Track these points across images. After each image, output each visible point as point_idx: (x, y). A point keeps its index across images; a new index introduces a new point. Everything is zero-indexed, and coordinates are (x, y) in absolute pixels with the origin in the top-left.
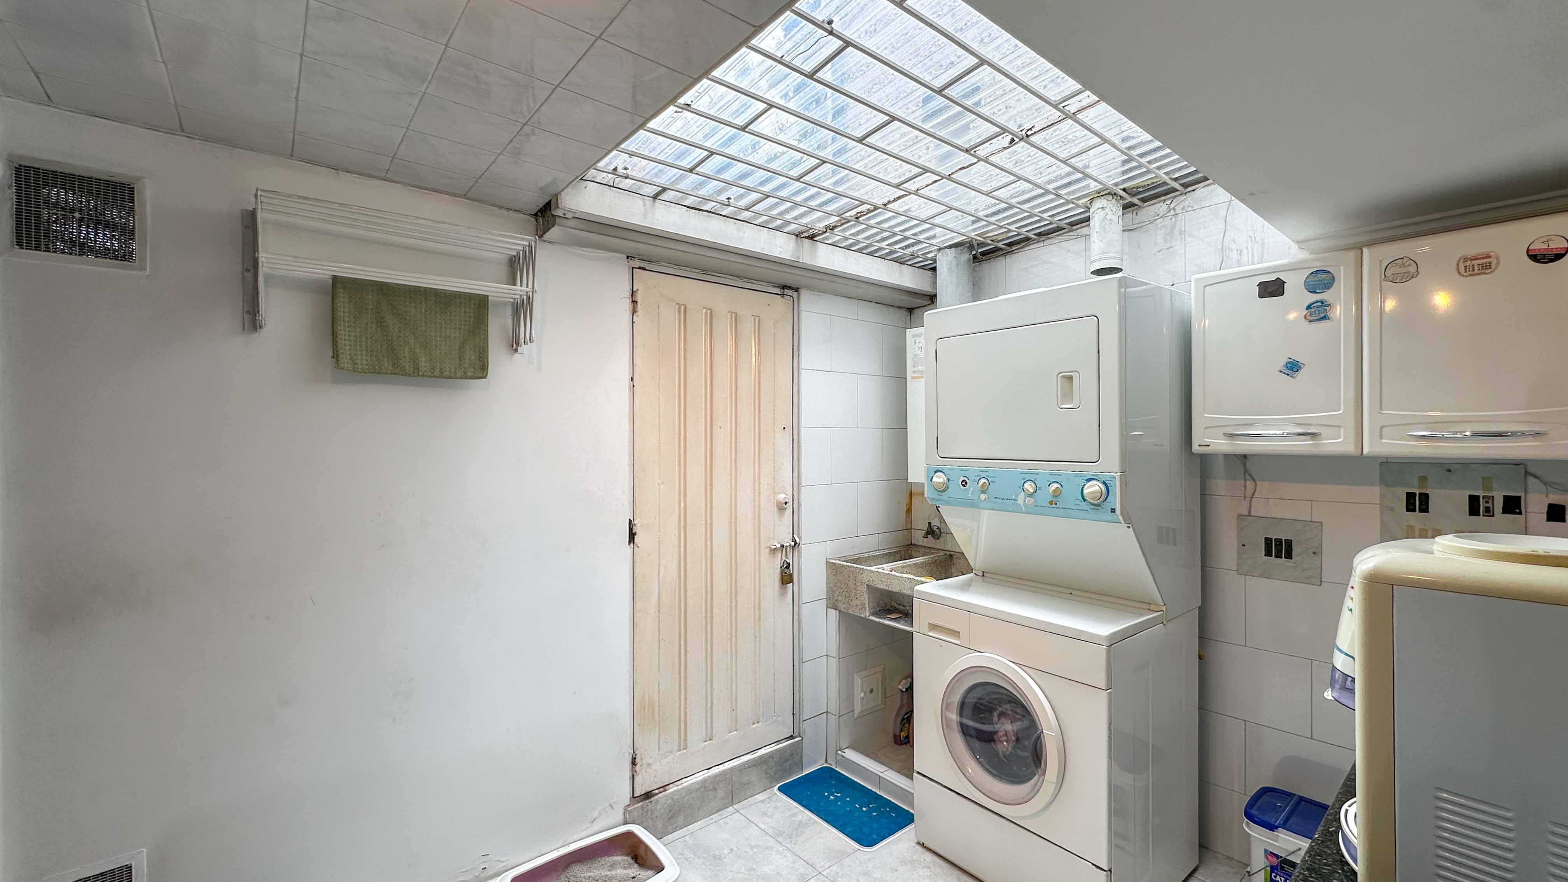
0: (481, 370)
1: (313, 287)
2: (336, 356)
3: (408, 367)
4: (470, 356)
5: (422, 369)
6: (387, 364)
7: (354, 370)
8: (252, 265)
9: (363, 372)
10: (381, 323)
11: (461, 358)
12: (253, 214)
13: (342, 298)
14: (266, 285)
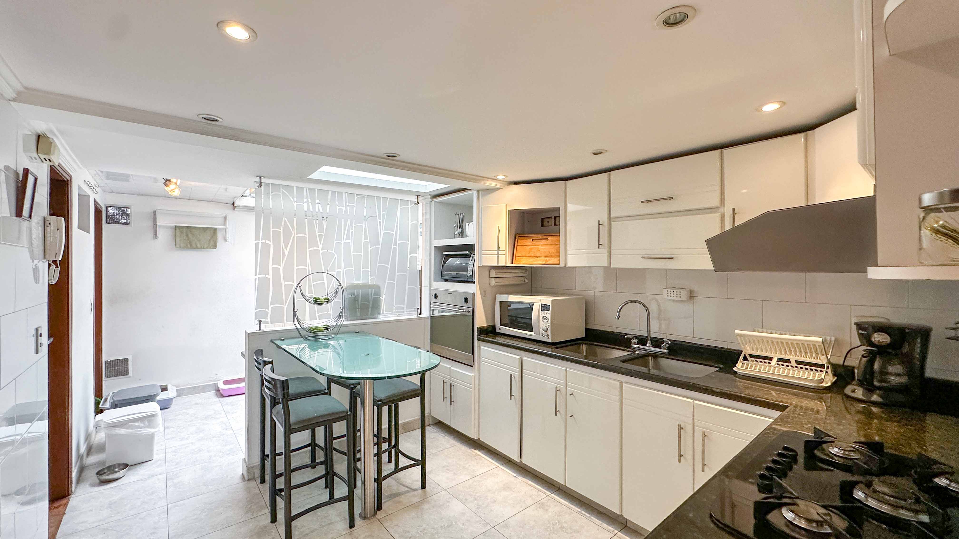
0: (215, 246)
1: (171, 227)
2: (176, 245)
3: (194, 246)
4: (212, 243)
5: (198, 247)
6: (189, 245)
7: (181, 248)
8: (155, 224)
9: (183, 248)
10: (187, 236)
11: (209, 244)
12: (155, 211)
13: (178, 230)
14: (159, 228)
